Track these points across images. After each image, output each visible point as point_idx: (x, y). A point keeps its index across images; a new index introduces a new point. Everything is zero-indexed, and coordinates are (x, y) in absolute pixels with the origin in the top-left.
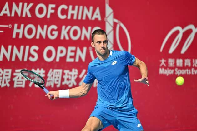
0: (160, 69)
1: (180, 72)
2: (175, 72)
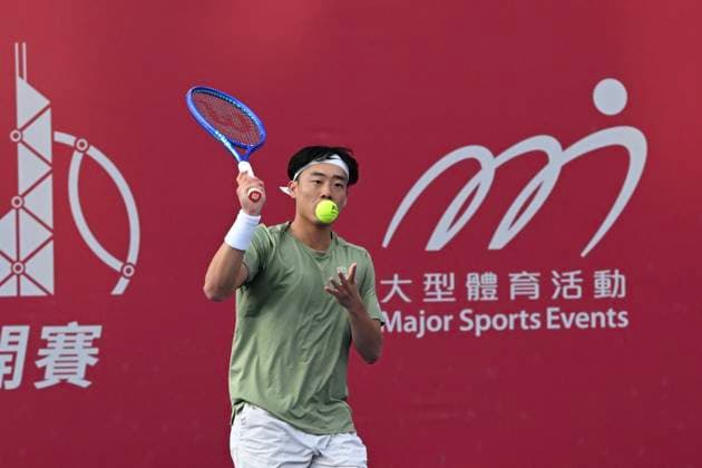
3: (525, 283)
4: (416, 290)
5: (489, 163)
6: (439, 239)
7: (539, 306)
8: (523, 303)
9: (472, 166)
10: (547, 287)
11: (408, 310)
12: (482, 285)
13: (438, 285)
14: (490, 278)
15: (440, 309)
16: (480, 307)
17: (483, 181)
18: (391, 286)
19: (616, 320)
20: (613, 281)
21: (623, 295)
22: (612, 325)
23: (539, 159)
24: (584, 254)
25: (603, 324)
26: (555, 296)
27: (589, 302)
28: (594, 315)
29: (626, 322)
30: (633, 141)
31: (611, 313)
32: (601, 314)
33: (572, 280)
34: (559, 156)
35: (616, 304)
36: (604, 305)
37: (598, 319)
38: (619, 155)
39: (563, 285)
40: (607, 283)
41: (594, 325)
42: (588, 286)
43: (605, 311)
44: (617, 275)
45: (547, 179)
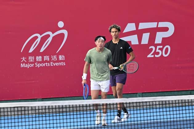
0: (22, 64)
1: (39, 65)
2: (34, 65)
3: (46, 58)
4: (27, 60)
5: (40, 37)
6: (31, 50)
7: (49, 62)
8: (46, 61)
9: (37, 37)
10: (50, 58)
11: (26, 63)
12: (39, 58)
13: (31, 59)
14: (40, 57)
15: (31, 63)
16: (39, 62)
17: (39, 40)
18: (23, 59)
19: (63, 64)
20: (62, 57)
21: (64, 59)
22: (62, 65)
23: (48, 36)
24: (57, 52)
25: (61, 65)
26: (52, 60)
27: (58, 61)
28: (59, 63)
29: (65, 64)
30: (65, 32)
31: (62, 63)
32: (60, 63)
33: (55, 57)
34: (52, 35)
35: (63, 61)
36: (61, 61)
37: (60, 64)
38: (63, 35)
39: (53, 58)
40: (61, 57)
41: (59, 65)
42: (58, 58)
43: (61, 63)
44: (63, 56)
45: (50, 39)
